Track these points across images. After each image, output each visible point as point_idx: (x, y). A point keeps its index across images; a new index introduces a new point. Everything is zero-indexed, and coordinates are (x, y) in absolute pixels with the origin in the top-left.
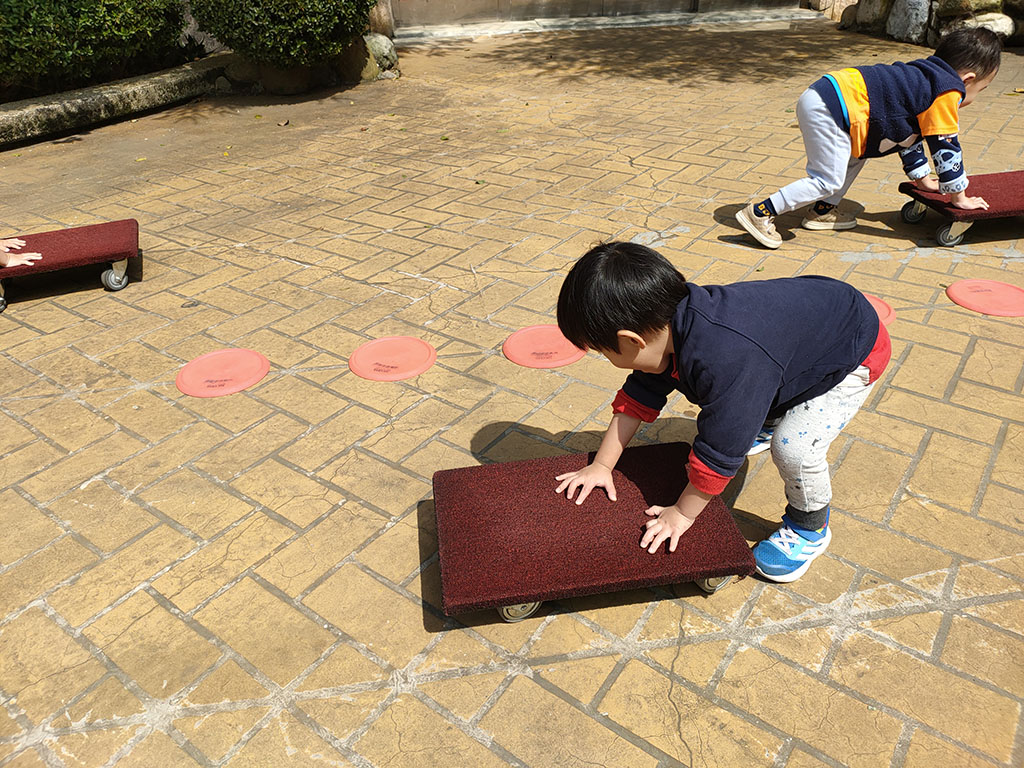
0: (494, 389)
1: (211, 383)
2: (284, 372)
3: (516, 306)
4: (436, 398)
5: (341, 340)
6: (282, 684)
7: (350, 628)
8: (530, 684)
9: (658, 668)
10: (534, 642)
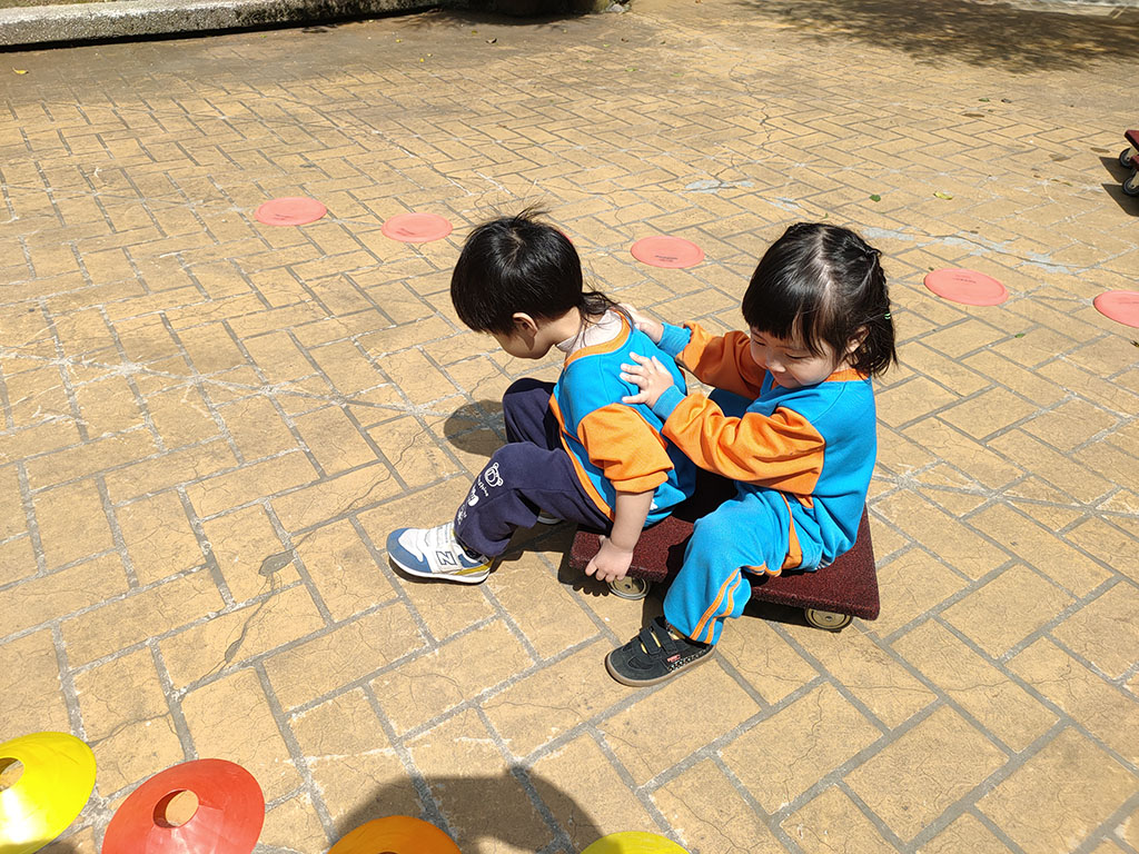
1: (277, 217)
2: (335, 220)
4: (424, 258)
5: (392, 210)
6: (202, 373)
7: (259, 360)
8: (339, 410)
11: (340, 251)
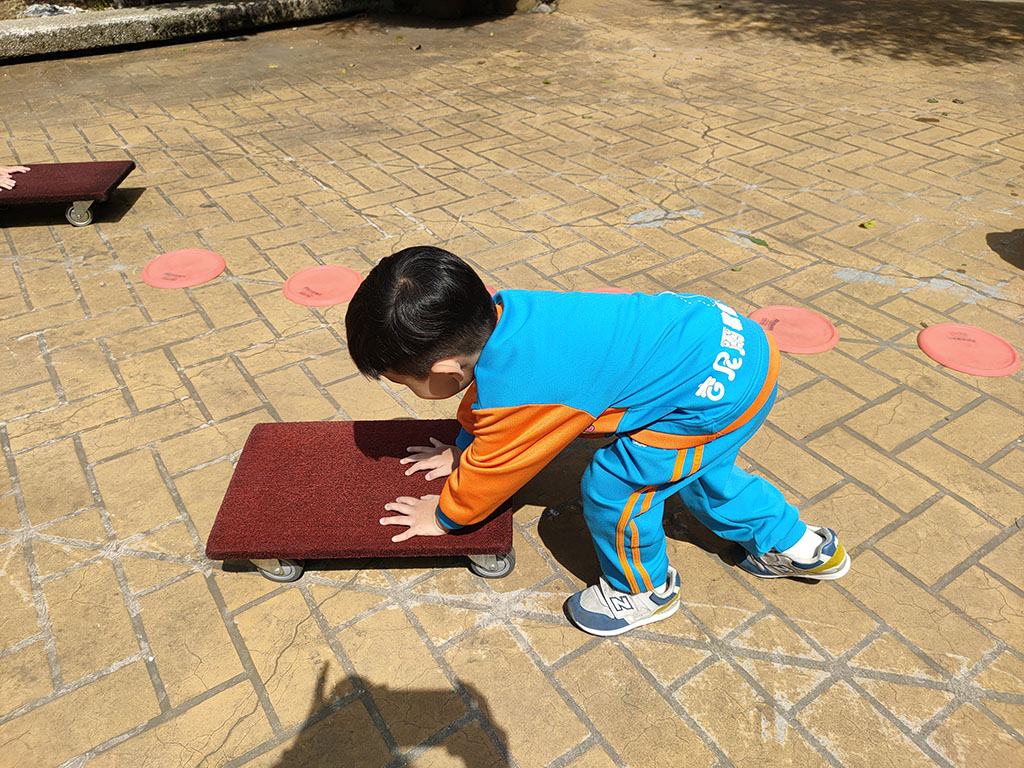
1: (167, 276)
2: (230, 278)
4: (330, 329)
5: (295, 261)
6: (33, 524)
7: (110, 498)
8: (201, 582)
9: (309, 602)
11: (231, 322)
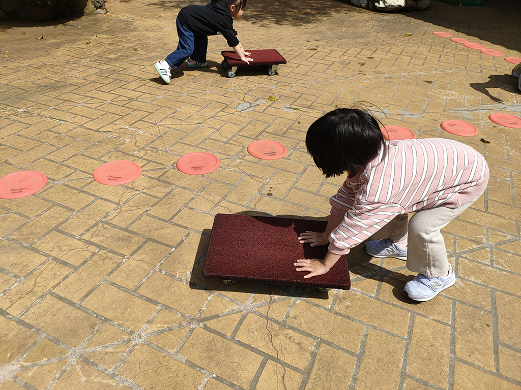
0: (174, 187)
1: (14, 191)
2: (56, 182)
3: (182, 143)
4: (143, 193)
5: (86, 164)
6: (75, 347)
7: (109, 315)
8: (202, 330)
9: (261, 315)
10: (203, 311)
